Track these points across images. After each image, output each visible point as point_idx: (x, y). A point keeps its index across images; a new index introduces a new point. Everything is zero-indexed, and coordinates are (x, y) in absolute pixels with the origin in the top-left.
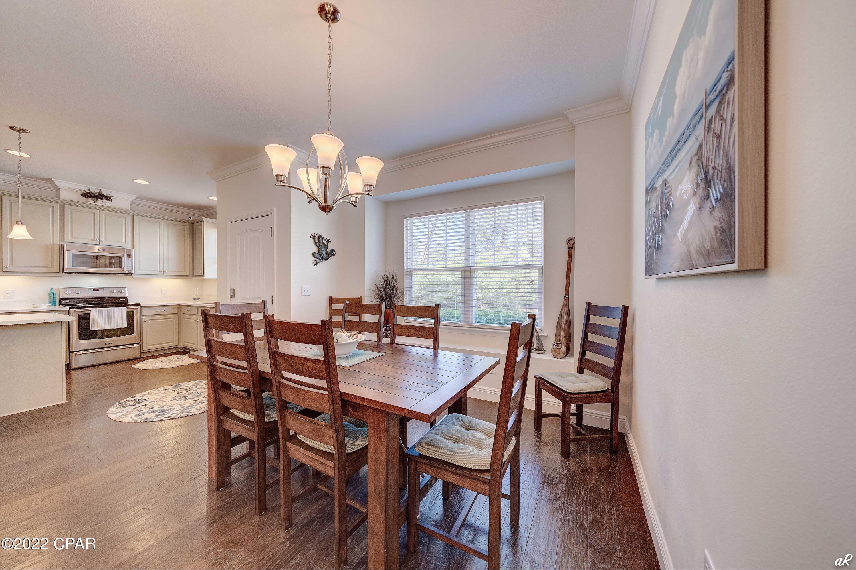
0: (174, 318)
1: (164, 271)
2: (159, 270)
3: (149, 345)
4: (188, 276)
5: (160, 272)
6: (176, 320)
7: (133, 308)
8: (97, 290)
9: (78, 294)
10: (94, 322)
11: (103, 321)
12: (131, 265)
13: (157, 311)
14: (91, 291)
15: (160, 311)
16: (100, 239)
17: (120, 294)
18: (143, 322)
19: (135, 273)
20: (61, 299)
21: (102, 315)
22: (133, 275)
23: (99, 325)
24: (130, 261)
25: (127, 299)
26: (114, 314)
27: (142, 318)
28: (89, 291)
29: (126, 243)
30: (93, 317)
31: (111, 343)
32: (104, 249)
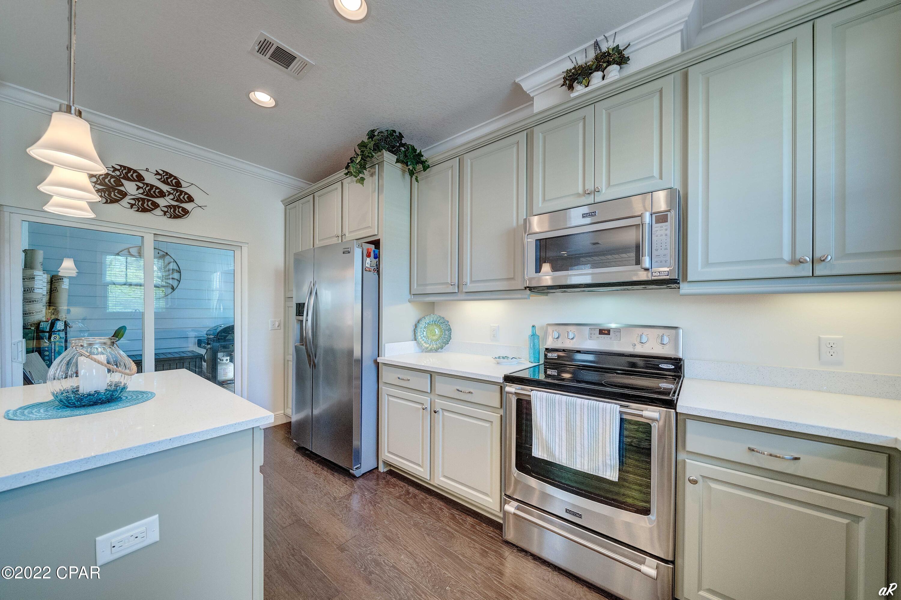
2: (787, 257)
3: (711, 591)
5: (799, 262)
7: (641, 416)
8: (606, 332)
9: (571, 339)
10: (536, 432)
11: (555, 436)
12: (669, 248)
13: (753, 450)
14: (594, 334)
15: (771, 455)
16: (595, 187)
17: (660, 347)
18: (688, 483)
19: (689, 279)
20: (547, 349)
21: (553, 418)
22: (682, 285)
23: (547, 447)
24: (666, 235)
25: (681, 366)
26: (581, 421)
27: (684, 461)
28: (591, 334)
29: (661, 178)
30: (536, 418)
31: (580, 516)
32: (593, 212)
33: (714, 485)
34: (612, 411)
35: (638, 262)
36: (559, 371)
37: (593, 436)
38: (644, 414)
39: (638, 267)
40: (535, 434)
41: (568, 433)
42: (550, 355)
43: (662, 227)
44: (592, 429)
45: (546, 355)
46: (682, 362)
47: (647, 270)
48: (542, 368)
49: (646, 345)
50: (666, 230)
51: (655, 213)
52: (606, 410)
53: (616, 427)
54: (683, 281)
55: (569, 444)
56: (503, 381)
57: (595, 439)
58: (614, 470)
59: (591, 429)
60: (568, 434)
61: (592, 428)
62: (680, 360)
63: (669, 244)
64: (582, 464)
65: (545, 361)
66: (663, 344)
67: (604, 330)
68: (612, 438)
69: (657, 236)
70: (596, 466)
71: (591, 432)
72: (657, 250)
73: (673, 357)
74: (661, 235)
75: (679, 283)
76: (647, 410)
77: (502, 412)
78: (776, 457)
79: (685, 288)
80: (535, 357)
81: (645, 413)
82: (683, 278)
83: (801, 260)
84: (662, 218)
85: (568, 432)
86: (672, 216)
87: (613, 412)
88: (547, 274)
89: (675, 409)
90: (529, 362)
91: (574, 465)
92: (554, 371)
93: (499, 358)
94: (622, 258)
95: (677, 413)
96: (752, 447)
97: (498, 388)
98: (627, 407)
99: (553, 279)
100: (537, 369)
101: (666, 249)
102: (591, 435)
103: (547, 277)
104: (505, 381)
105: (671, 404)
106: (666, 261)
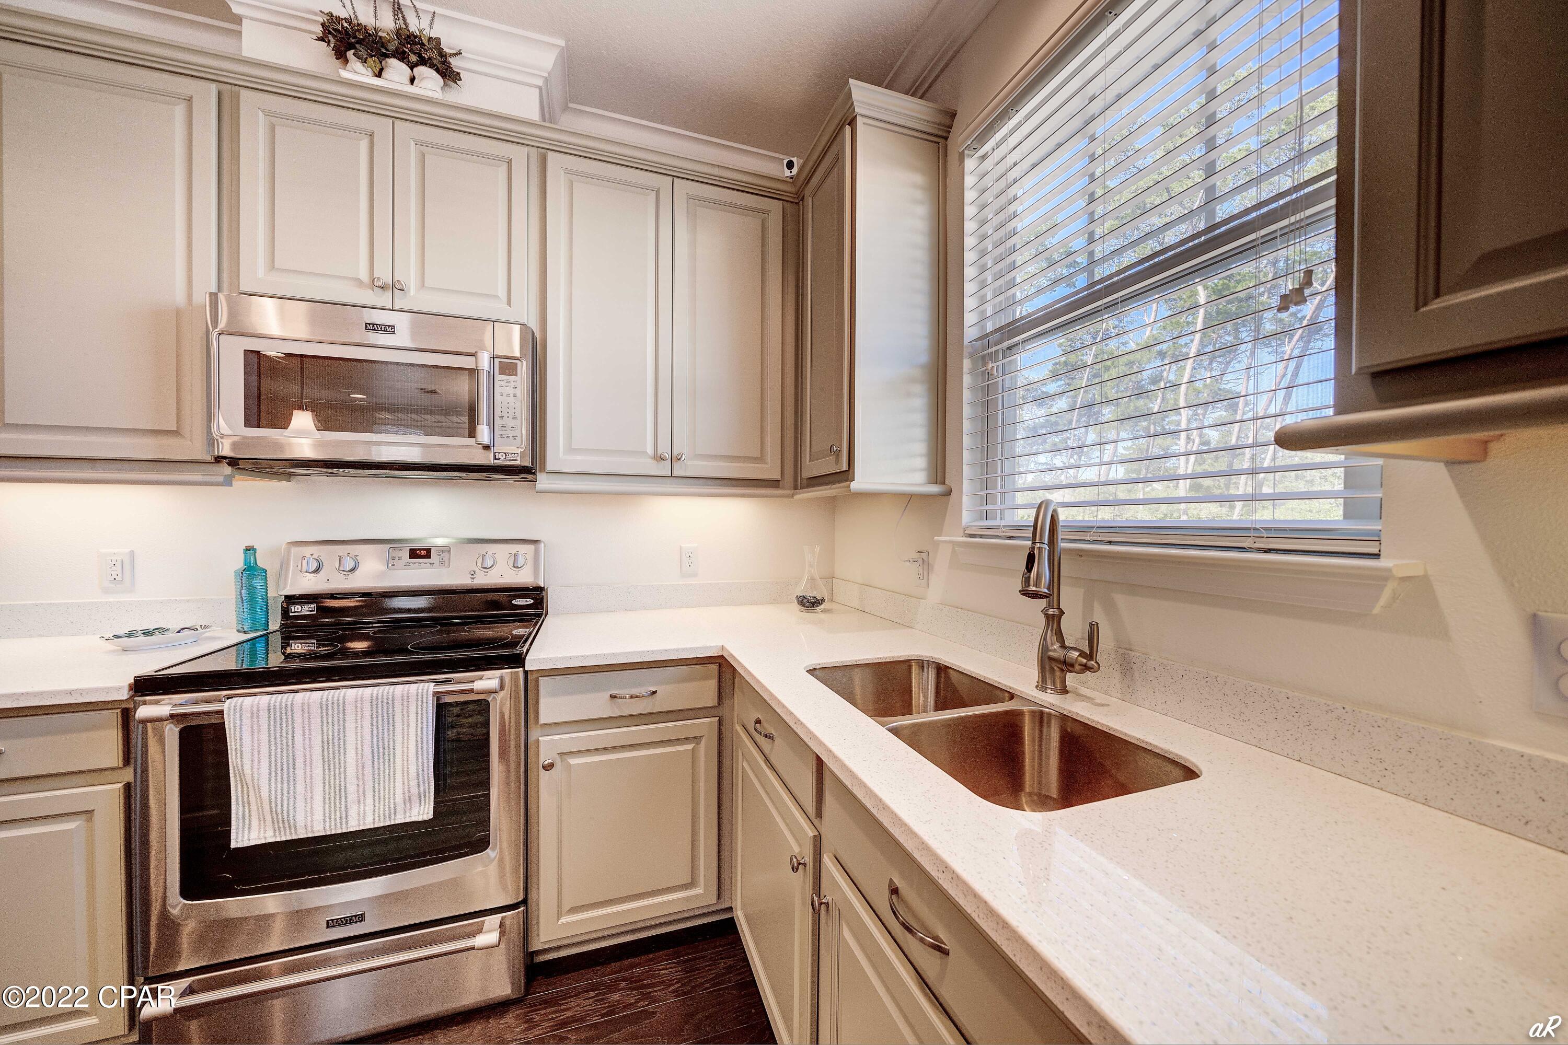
0: (697, 739)
1: (675, 453)
2: (650, 450)
3: (574, 910)
4: (774, 484)
5: (660, 458)
6: (706, 752)
7: (471, 691)
8: (424, 553)
9: (349, 571)
10: (242, 791)
11: (295, 781)
12: (519, 418)
13: (615, 697)
14: (400, 558)
15: (631, 697)
16: (395, 280)
17: (513, 572)
18: (542, 771)
19: (548, 469)
20: (287, 597)
21: (288, 746)
22: (540, 477)
23: (272, 814)
24: (515, 396)
25: (543, 598)
26: (357, 733)
27: (538, 741)
28: (394, 558)
29: (509, 304)
30: (239, 760)
31: (361, 918)
32: (389, 326)
33: (573, 761)
34: (420, 697)
35: (472, 433)
36: (320, 640)
37: (384, 752)
38: (475, 688)
39: (471, 441)
40: (237, 797)
41: (326, 766)
42: (296, 610)
43: (508, 382)
44: (381, 741)
45: (285, 612)
46: (544, 593)
47: (486, 448)
48: (276, 640)
49: (492, 572)
50: (515, 388)
51: (499, 357)
52: (408, 697)
53: (427, 723)
54: (540, 471)
55: (330, 787)
56: (132, 693)
57: (387, 758)
58: (425, 800)
59: (378, 741)
60: (326, 768)
61: (380, 739)
62: (542, 589)
63: (520, 411)
64: (362, 816)
65: (282, 625)
66: (518, 568)
67: (420, 550)
68: (420, 745)
69: (501, 395)
70: (389, 808)
71: (378, 748)
72: (502, 417)
73: (531, 586)
74: (508, 395)
75: (534, 474)
76: (481, 678)
77: (128, 775)
78: (637, 697)
79: (543, 481)
80: (253, 620)
81: (479, 685)
82: (540, 467)
83: (662, 456)
84: (507, 367)
85: (326, 763)
86: (523, 368)
87: (422, 698)
88: (302, 433)
89: (523, 666)
90: (238, 631)
91: (341, 825)
92: (308, 641)
93: (131, 634)
94: (452, 422)
95: (526, 673)
96: (613, 692)
97: (114, 716)
98: (449, 681)
99: (318, 445)
100: (260, 646)
101: (514, 418)
102: (379, 753)
103: (304, 441)
104: (135, 692)
105: (518, 661)
106: (515, 438)
